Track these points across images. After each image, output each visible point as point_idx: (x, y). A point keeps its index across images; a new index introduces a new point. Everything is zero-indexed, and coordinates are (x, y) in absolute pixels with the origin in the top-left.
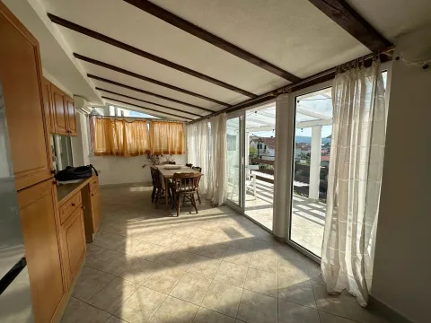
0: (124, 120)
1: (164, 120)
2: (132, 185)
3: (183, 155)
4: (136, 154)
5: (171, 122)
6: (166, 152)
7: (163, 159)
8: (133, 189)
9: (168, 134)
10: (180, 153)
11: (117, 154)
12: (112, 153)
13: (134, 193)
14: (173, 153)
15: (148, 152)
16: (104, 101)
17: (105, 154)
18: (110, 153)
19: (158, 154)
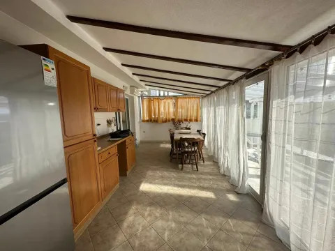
0: (159, 98)
1: (185, 96)
2: (162, 142)
3: (199, 122)
4: (166, 121)
5: (190, 97)
6: (186, 120)
7: (184, 125)
8: (162, 145)
9: (188, 106)
10: (197, 121)
11: (154, 121)
12: (151, 120)
13: (163, 148)
14: (191, 120)
15: (173, 120)
16: (147, 87)
17: (148, 121)
18: (150, 120)
19: (180, 121)
